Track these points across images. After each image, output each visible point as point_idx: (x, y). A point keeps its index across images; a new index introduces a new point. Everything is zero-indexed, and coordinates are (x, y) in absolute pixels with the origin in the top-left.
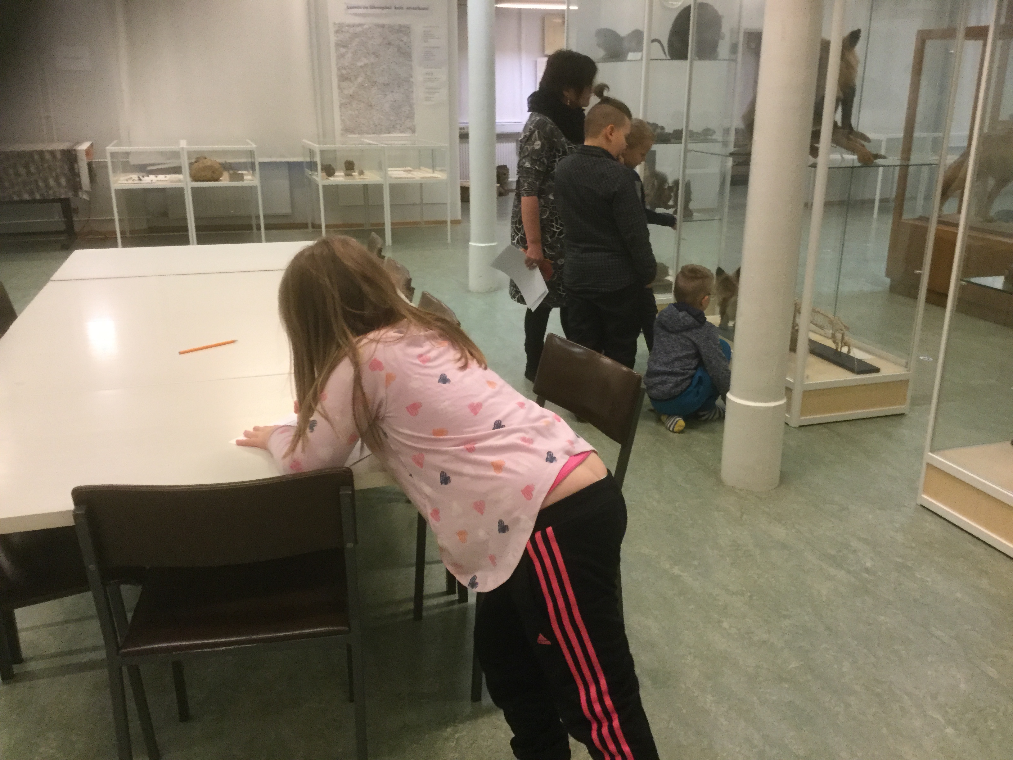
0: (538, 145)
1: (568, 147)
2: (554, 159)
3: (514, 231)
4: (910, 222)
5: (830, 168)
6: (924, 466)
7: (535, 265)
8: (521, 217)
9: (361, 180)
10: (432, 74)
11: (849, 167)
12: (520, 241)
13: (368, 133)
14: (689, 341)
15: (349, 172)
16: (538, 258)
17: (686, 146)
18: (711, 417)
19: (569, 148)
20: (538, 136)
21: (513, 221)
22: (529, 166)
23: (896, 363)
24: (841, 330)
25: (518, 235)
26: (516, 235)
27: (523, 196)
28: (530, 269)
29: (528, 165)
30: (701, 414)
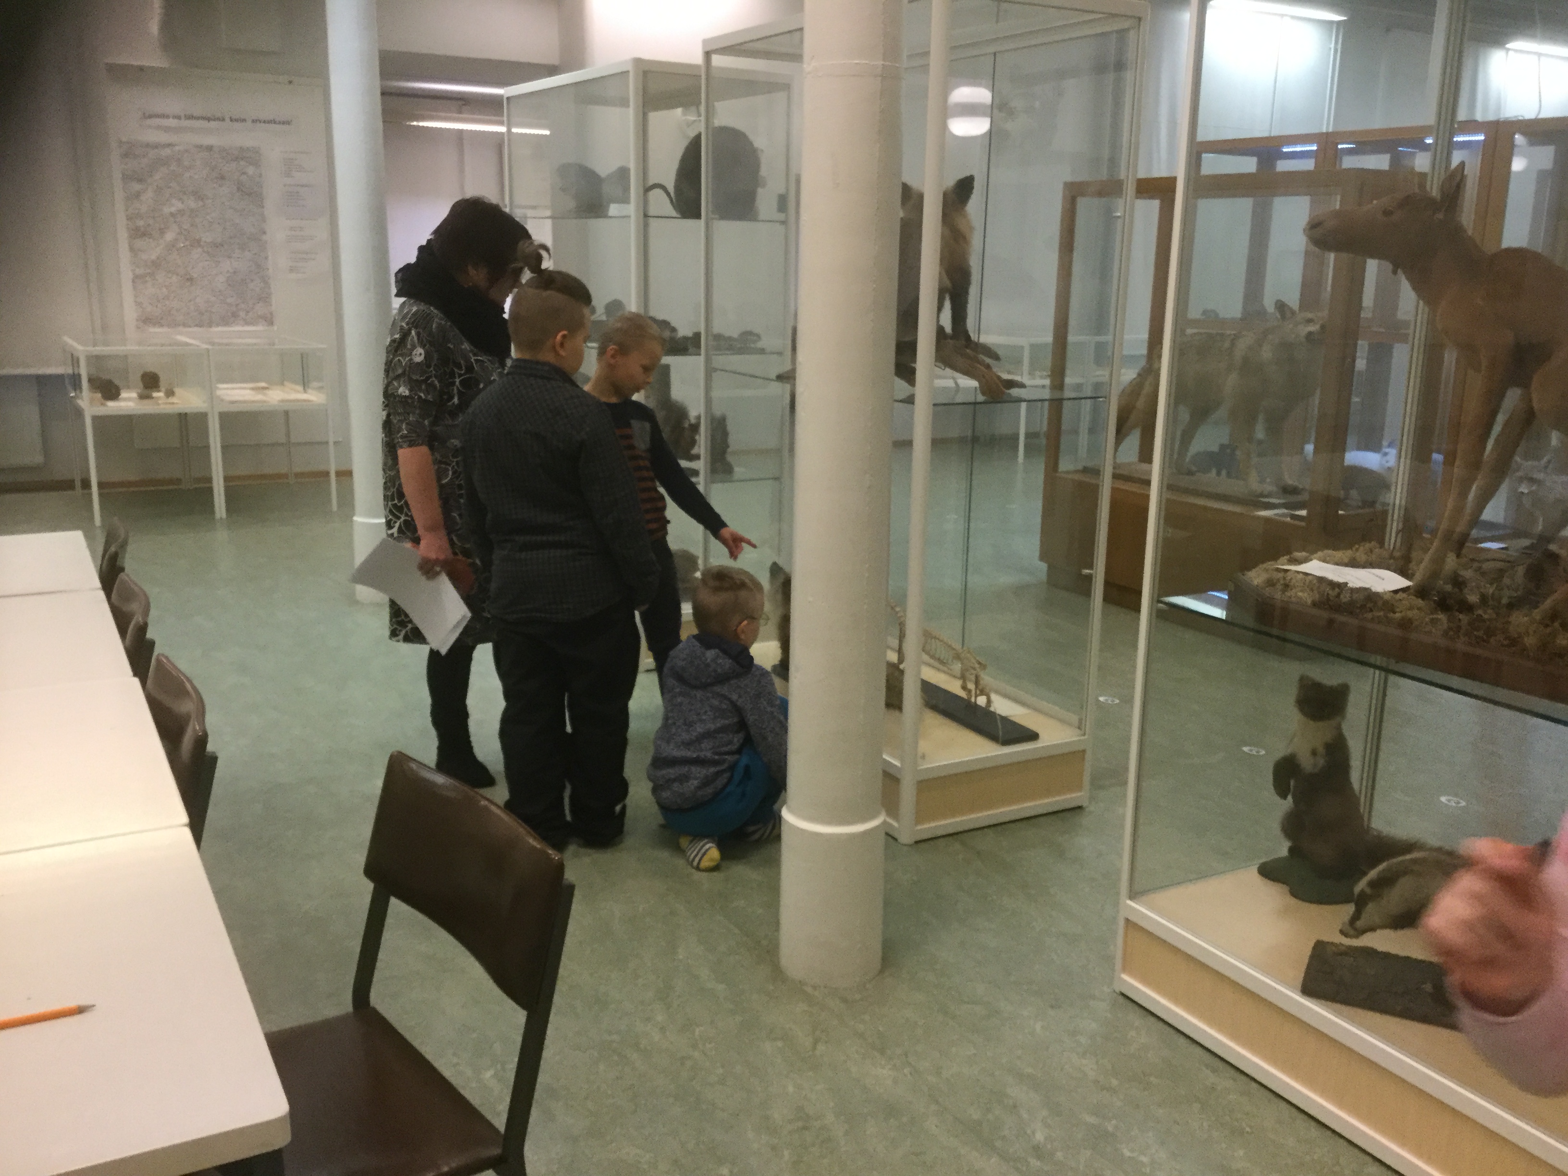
0: (419, 355)
1: (474, 359)
2: (451, 380)
3: (391, 511)
4: (1070, 476)
5: (934, 405)
6: (1122, 923)
7: (438, 569)
8: (400, 485)
9: (168, 406)
10: (301, 229)
11: (970, 403)
12: (404, 528)
13: (185, 325)
14: (725, 701)
15: (146, 392)
16: (442, 557)
17: (708, 360)
18: (766, 834)
19: (477, 361)
20: (418, 339)
21: (388, 495)
22: (407, 393)
23: (1062, 721)
24: (974, 669)
25: (399, 518)
26: (394, 519)
27: (401, 447)
28: (429, 578)
29: (403, 391)
30: (751, 829)
